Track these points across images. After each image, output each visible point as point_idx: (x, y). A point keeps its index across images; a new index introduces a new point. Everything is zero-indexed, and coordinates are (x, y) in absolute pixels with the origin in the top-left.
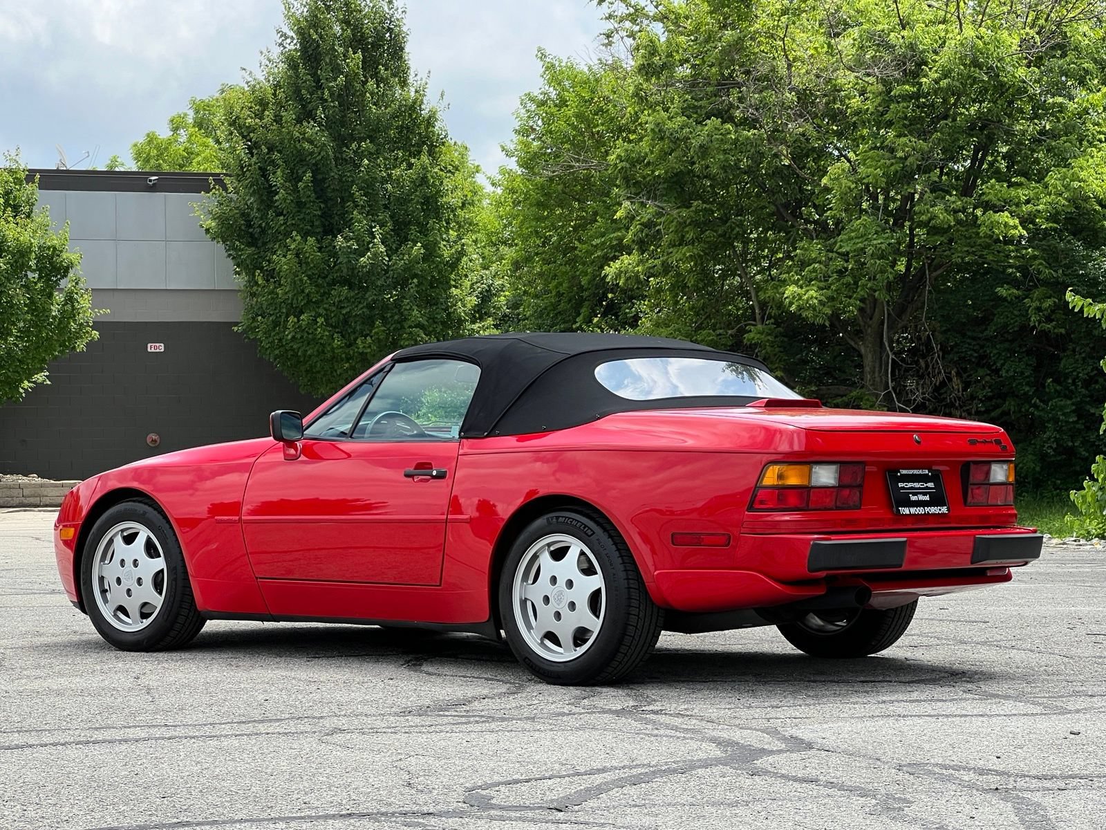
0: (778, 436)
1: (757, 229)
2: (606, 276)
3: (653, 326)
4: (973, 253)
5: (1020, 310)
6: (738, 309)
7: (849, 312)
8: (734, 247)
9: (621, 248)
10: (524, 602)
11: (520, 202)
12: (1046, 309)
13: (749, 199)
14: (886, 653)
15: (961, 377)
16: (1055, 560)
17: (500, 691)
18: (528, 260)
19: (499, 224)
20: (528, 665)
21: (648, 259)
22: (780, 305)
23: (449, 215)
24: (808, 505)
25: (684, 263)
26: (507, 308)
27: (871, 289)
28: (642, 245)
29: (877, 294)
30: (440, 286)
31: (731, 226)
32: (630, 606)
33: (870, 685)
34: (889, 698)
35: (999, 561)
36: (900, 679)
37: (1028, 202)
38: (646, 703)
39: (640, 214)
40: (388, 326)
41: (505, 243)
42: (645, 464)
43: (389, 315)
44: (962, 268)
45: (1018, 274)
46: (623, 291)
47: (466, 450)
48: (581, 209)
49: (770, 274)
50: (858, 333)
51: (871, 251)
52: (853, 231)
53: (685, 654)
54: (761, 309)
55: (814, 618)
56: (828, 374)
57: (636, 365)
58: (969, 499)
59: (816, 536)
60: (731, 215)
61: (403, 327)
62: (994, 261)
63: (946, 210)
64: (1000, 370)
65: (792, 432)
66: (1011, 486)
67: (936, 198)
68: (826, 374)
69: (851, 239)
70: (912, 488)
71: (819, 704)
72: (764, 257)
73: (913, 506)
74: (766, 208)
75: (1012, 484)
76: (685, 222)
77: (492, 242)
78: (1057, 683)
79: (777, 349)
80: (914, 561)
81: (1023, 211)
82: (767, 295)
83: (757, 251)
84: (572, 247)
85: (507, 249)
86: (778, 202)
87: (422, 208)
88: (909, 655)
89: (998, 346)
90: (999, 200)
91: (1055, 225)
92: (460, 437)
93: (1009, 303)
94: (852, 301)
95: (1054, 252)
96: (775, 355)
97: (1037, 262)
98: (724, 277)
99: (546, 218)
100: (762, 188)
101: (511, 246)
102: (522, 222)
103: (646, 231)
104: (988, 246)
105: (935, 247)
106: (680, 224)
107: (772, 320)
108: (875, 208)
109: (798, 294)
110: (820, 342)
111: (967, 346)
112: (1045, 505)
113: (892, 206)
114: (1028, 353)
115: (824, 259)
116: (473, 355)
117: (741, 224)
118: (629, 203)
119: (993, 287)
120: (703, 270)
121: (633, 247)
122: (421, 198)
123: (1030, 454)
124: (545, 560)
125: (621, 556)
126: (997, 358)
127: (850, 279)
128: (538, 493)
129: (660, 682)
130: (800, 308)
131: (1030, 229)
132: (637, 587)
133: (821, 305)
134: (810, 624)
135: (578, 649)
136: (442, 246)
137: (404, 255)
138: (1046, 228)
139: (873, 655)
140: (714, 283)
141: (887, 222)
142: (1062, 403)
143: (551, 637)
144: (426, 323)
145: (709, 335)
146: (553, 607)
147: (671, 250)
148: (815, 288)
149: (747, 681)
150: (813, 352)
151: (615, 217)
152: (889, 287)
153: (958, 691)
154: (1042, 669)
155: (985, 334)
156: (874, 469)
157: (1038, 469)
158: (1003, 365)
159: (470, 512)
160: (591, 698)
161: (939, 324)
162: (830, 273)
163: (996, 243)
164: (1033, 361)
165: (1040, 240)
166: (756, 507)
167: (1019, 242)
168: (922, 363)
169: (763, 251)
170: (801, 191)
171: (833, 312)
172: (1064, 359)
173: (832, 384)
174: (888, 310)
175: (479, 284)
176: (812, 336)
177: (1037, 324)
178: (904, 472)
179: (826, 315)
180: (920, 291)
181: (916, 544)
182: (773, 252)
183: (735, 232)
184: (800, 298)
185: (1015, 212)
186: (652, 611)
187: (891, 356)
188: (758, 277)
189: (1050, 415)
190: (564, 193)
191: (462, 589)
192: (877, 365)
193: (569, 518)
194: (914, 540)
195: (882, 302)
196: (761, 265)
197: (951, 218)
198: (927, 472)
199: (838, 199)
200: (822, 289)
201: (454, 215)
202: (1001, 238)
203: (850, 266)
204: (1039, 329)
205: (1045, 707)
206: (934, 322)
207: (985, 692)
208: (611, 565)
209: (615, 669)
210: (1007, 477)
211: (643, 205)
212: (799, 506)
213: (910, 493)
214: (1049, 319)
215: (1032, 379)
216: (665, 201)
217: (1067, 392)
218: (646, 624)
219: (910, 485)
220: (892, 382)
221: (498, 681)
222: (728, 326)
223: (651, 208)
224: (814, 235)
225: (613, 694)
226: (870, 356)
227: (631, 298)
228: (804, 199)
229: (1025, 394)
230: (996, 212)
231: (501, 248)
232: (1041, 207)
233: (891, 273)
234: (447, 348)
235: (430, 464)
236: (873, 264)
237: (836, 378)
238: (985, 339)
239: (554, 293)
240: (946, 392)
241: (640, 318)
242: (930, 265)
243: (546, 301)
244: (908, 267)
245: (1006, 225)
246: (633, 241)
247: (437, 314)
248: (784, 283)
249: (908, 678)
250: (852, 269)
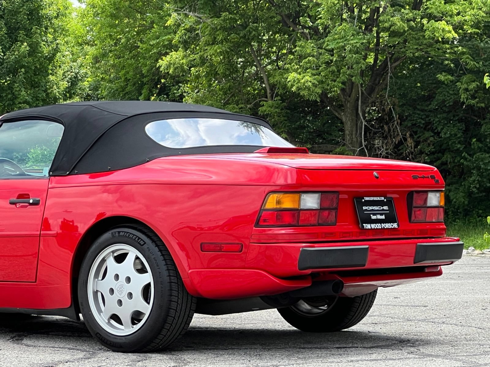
0: (276, 174)
1: (268, 32)
2: (160, 67)
3: (194, 102)
4: (421, 50)
5: (453, 91)
6: (254, 90)
7: (334, 91)
8: (252, 46)
9: (171, 47)
10: (95, 293)
11: (98, 14)
12: (471, 90)
13: (262, 11)
14: (354, 328)
15: (413, 138)
16: (475, 264)
17: (78, 357)
18: (104, 55)
19: (84, 30)
20: (99, 338)
21: (189, 55)
22: (285, 87)
23: (47, 23)
24: (298, 222)
25: (216, 57)
26: (89, 90)
27: (349, 75)
28: (186, 44)
29: (353, 78)
30: (41, 74)
31: (249, 31)
32: (171, 295)
33: (343, 350)
34: (356, 358)
35: (433, 261)
36: (364, 346)
37: (458, 14)
38: (183, 364)
39: (184, 22)
40: (4, 103)
41: (87, 44)
42: (181, 194)
43: (4, 95)
44: (413, 60)
45: (452, 65)
46: (173, 77)
47: (53, 185)
48: (142, 19)
49: (277, 65)
50: (341, 107)
51: (349, 48)
52: (336, 34)
53: (213, 331)
54: (271, 90)
55: (304, 304)
56: (319, 136)
57: (175, 123)
58: (413, 218)
59: (304, 245)
60: (249, 23)
61: (14, 103)
62: (435, 55)
63: (402, 20)
64: (440, 133)
65: (287, 170)
66: (442, 209)
67: (395, 11)
68: (318, 136)
69: (335, 39)
70: (372, 210)
71: (306, 363)
72: (273, 53)
73: (373, 223)
74: (274, 17)
75: (443, 207)
76: (216, 28)
77: (79, 43)
78: (473, 346)
79: (282, 119)
80: (374, 262)
81: (455, 20)
82: (275, 80)
83: (268, 48)
84: (136, 46)
85: (89, 48)
86: (283, 13)
87: (28, 18)
88: (371, 329)
89: (439, 116)
90: (438, 12)
91: (477, 30)
92: (50, 176)
93: (446, 85)
94: (336, 83)
95: (477, 50)
96: (281, 122)
97: (465, 56)
98: (244, 67)
99: (117, 25)
100: (271, 3)
101: (92, 45)
102: (100, 29)
103: (188, 34)
104: (431, 45)
105: (394, 46)
106: (213, 29)
107: (279, 98)
108: (352, 18)
109: (298, 79)
110: (314, 114)
111: (417, 116)
112: (471, 228)
113: (364, 16)
114: (460, 121)
115: (315, 53)
116: (59, 117)
117: (256, 29)
118: (176, 14)
119: (435, 74)
120: (229, 61)
121: (179, 46)
122: (27, 11)
123: (462, 192)
124: (111, 262)
125: (165, 260)
126: (438, 124)
127: (334, 68)
128: (105, 215)
129: (194, 350)
130: (299, 89)
131: (460, 33)
132: (176, 282)
133: (314, 86)
134: (301, 309)
135: (134, 326)
136: (42, 45)
137: (15, 51)
138: (471, 33)
139: (346, 330)
140: (237, 71)
141: (360, 28)
142: (483, 156)
143: (115, 318)
144: (31, 100)
145: (234, 108)
146: (117, 296)
147: (206, 48)
148: (310, 75)
149: (256, 348)
150: (308, 120)
151: (166, 25)
152: (362, 74)
153: (404, 353)
154: (463, 337)
155: (430, 107)
156: (346, 196)
157: (466, 202)
158: (442, 129)
159: (56, 229)
160: (144, 361)
161: (397, 100)
162: (320, 63)
163: (437, 43)
164: (463, 126)
165: (467, 41)
166: (261, 224)
167: (453, 42)
168: (386, 127)
169: (272, 48)
170: (299, 5)
171: (322, 91)
172: (484, 125)
173: (322, 143)
174: (361, 90)
175: (69, 73)
176: (308, 109)
177: (465, 101)
178: (367, 199)
179: (318, 93)
180: (384, 76)
181: (376, 250)
182: (280, 49)
183: (252, 35)
184: (299, 82)
185: (449, 21)
186: (187, 299)
187: (364, 123)
188: (269, 67)
189: (475, 165)
190: (130, 7)
191: (51, 284)
192: (354, 129)
193: (128, 233)
194: (374, 247)
195: (358, 84)
196: (271, 58)
197: (405, 25)
198: (383, 198)
199: (326, 12)
200: (315, 75)
201: (51, 23)
202: (440, 39)
203: (334, 59)
204: (467, 103)
205: (464, 362)
206: (394, 99)
207: (423, 353)
208: (157, 266)
209: (161, 340)
210: (440, 202)
211: (186, 16)
212: (292, 223)
213: (372, 214)
214: (473, 97)
215: (462, 139)
216: (202, 13)
217: (486, 148)
218: (183, 308)
219: (371, 208)
220: (365, 142)
221: (78, 350)
222: (247, 102)
223: (192, 17)
224: (309, 37)
225: (159, 358)
226: (349, 123)
227: (178, 82)
228: (301, 11)
229: (458, 149)
230: (436, 21)
231: (86, 47)
232: (467, 18)
233: (363, 64)
234: (40, 112)
235: (28, 195)
236: (351, 58)
237: (324, 139)
238: (430, 111)
239: (123, 79)
240: (403, 149)
241: (184, 97)
242: (391, 58)
243: (117, 85)
244: (376, 60)
245: (443, 30)
246: (180, 42)
247: (38, 94)
248: (287, 71)
249: (370, 345)
250: (336, 61)
